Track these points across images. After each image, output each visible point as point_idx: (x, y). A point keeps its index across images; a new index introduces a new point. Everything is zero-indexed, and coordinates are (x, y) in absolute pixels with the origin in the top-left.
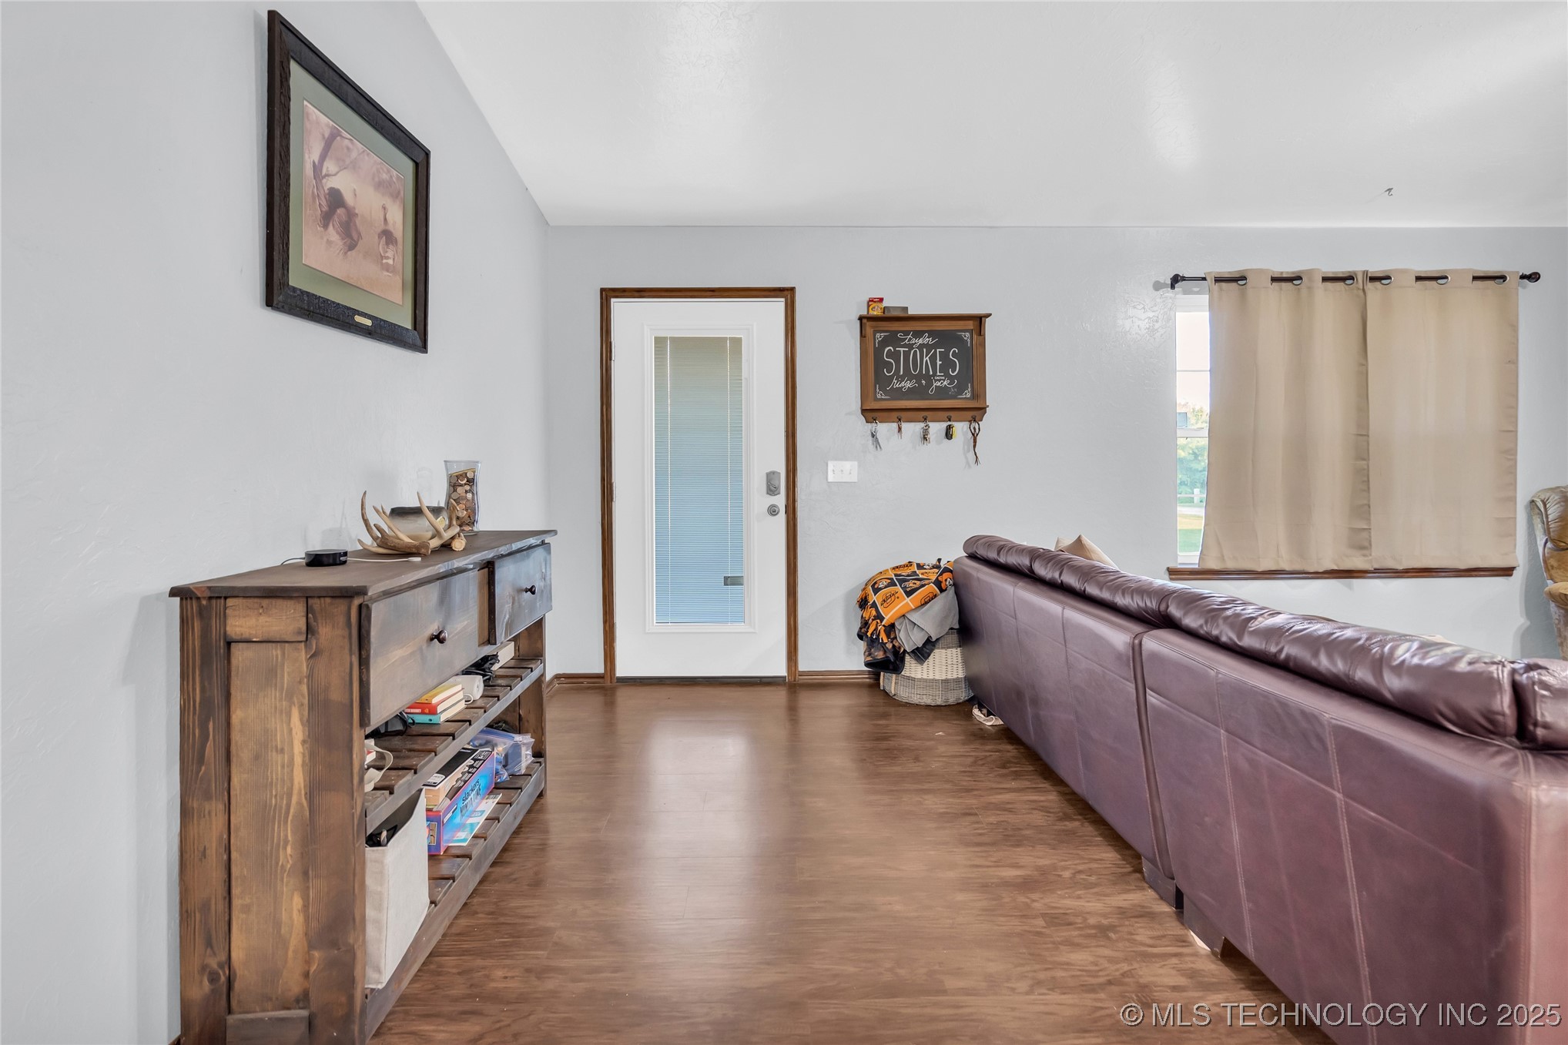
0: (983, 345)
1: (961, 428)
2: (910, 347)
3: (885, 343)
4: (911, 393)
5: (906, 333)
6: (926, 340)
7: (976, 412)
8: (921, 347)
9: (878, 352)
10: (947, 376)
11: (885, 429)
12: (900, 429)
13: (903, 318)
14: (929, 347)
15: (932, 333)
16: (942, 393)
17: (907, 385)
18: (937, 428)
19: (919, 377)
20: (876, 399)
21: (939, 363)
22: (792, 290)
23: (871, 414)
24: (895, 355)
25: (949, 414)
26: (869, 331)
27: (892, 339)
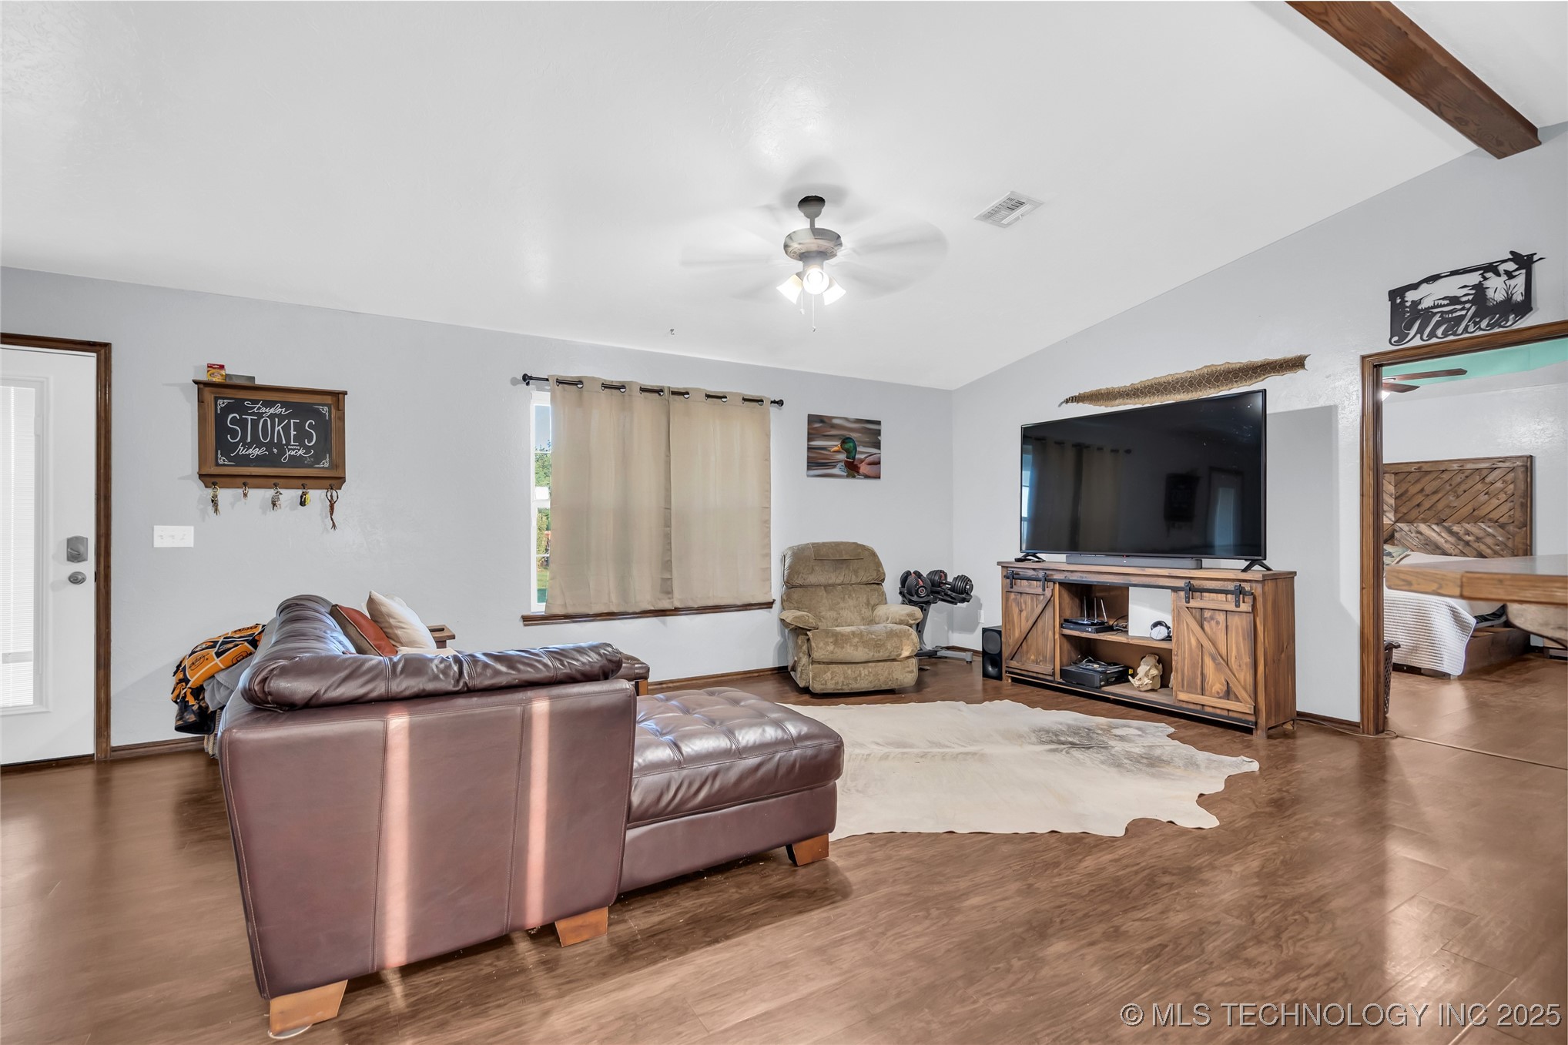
0: (342, 419)
1: (317, 497)
2: (260, 415)
3: (228, 409)
4: (259, 461)
5: (255, 402)
6: (278, 410)
7: (335, 481)
8: (272, 417)
9: (220, 419)
10: (302, 445)
11: (225, 495)
12: (245, 495)
13: (249, 386)
14: (281, 418)
15: (284, 404)
16: (295, 462)
17: (255, 452)
18: (289, 495)
19: (269, 446)
20: (217, 465)
21: (293, 433)
22: (107, 346)
23: (209, 479)
24: (242, 423)
25: (304, 482)
26: (209, 397)
27: (238, 406)
